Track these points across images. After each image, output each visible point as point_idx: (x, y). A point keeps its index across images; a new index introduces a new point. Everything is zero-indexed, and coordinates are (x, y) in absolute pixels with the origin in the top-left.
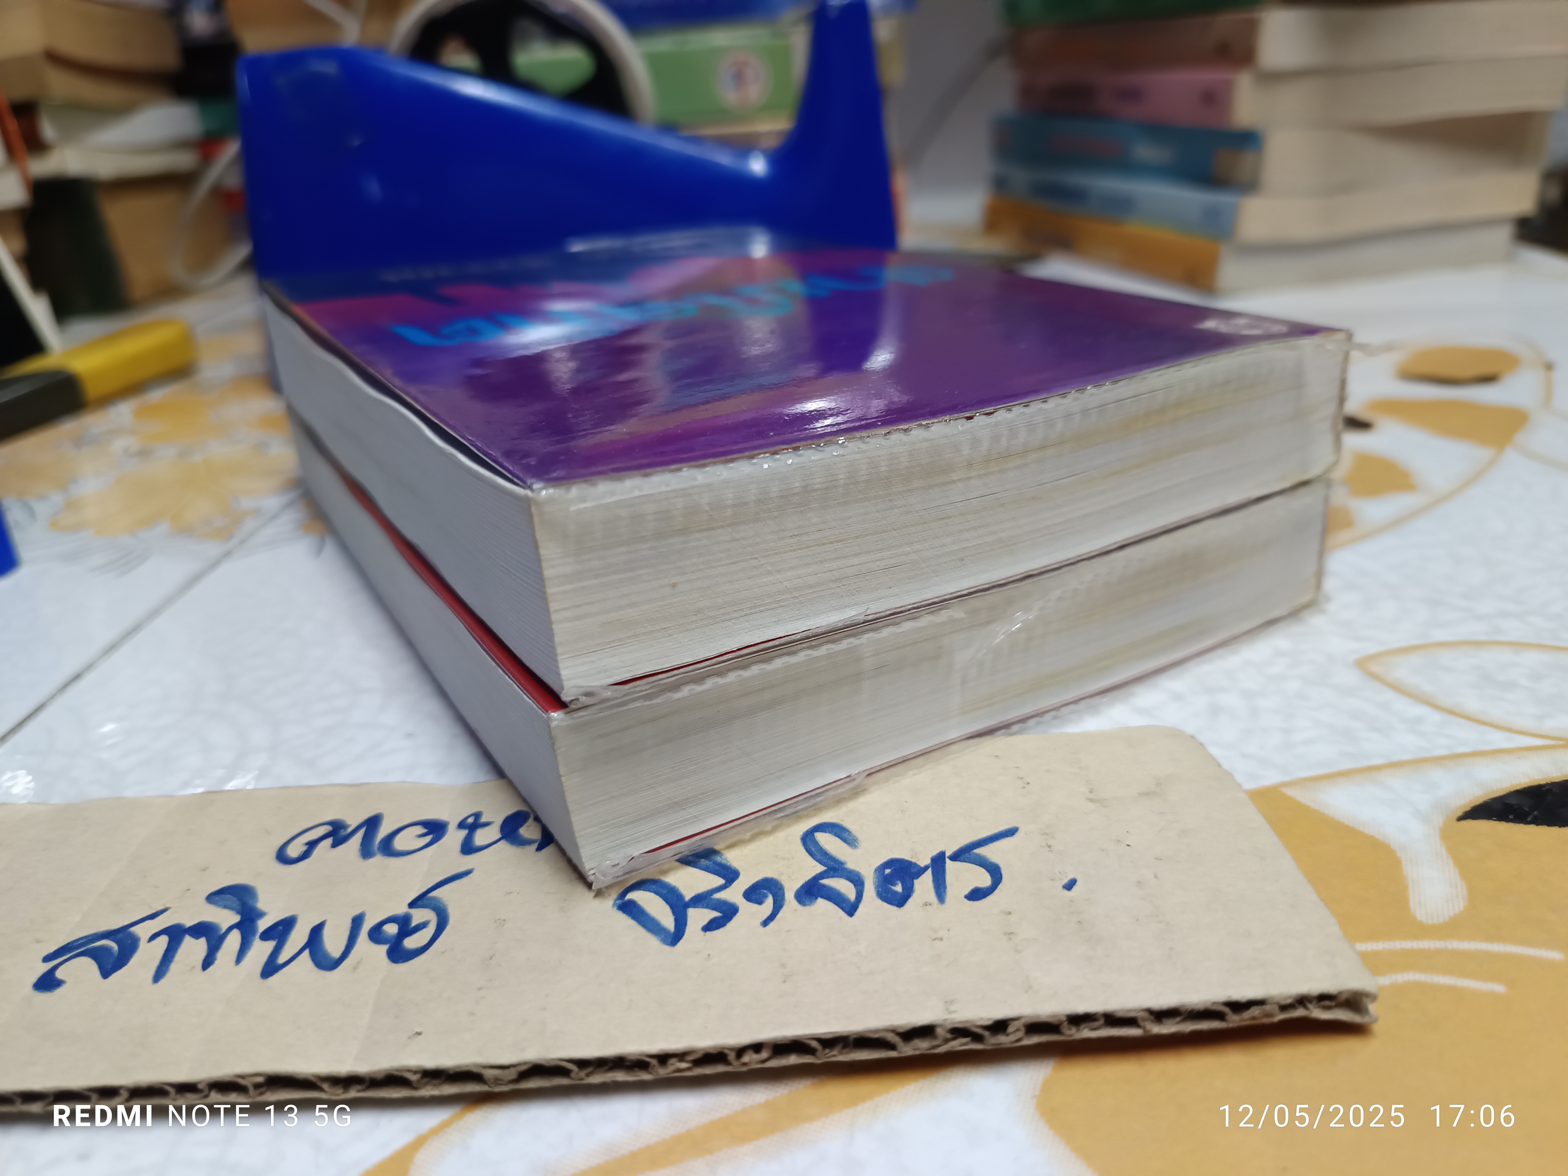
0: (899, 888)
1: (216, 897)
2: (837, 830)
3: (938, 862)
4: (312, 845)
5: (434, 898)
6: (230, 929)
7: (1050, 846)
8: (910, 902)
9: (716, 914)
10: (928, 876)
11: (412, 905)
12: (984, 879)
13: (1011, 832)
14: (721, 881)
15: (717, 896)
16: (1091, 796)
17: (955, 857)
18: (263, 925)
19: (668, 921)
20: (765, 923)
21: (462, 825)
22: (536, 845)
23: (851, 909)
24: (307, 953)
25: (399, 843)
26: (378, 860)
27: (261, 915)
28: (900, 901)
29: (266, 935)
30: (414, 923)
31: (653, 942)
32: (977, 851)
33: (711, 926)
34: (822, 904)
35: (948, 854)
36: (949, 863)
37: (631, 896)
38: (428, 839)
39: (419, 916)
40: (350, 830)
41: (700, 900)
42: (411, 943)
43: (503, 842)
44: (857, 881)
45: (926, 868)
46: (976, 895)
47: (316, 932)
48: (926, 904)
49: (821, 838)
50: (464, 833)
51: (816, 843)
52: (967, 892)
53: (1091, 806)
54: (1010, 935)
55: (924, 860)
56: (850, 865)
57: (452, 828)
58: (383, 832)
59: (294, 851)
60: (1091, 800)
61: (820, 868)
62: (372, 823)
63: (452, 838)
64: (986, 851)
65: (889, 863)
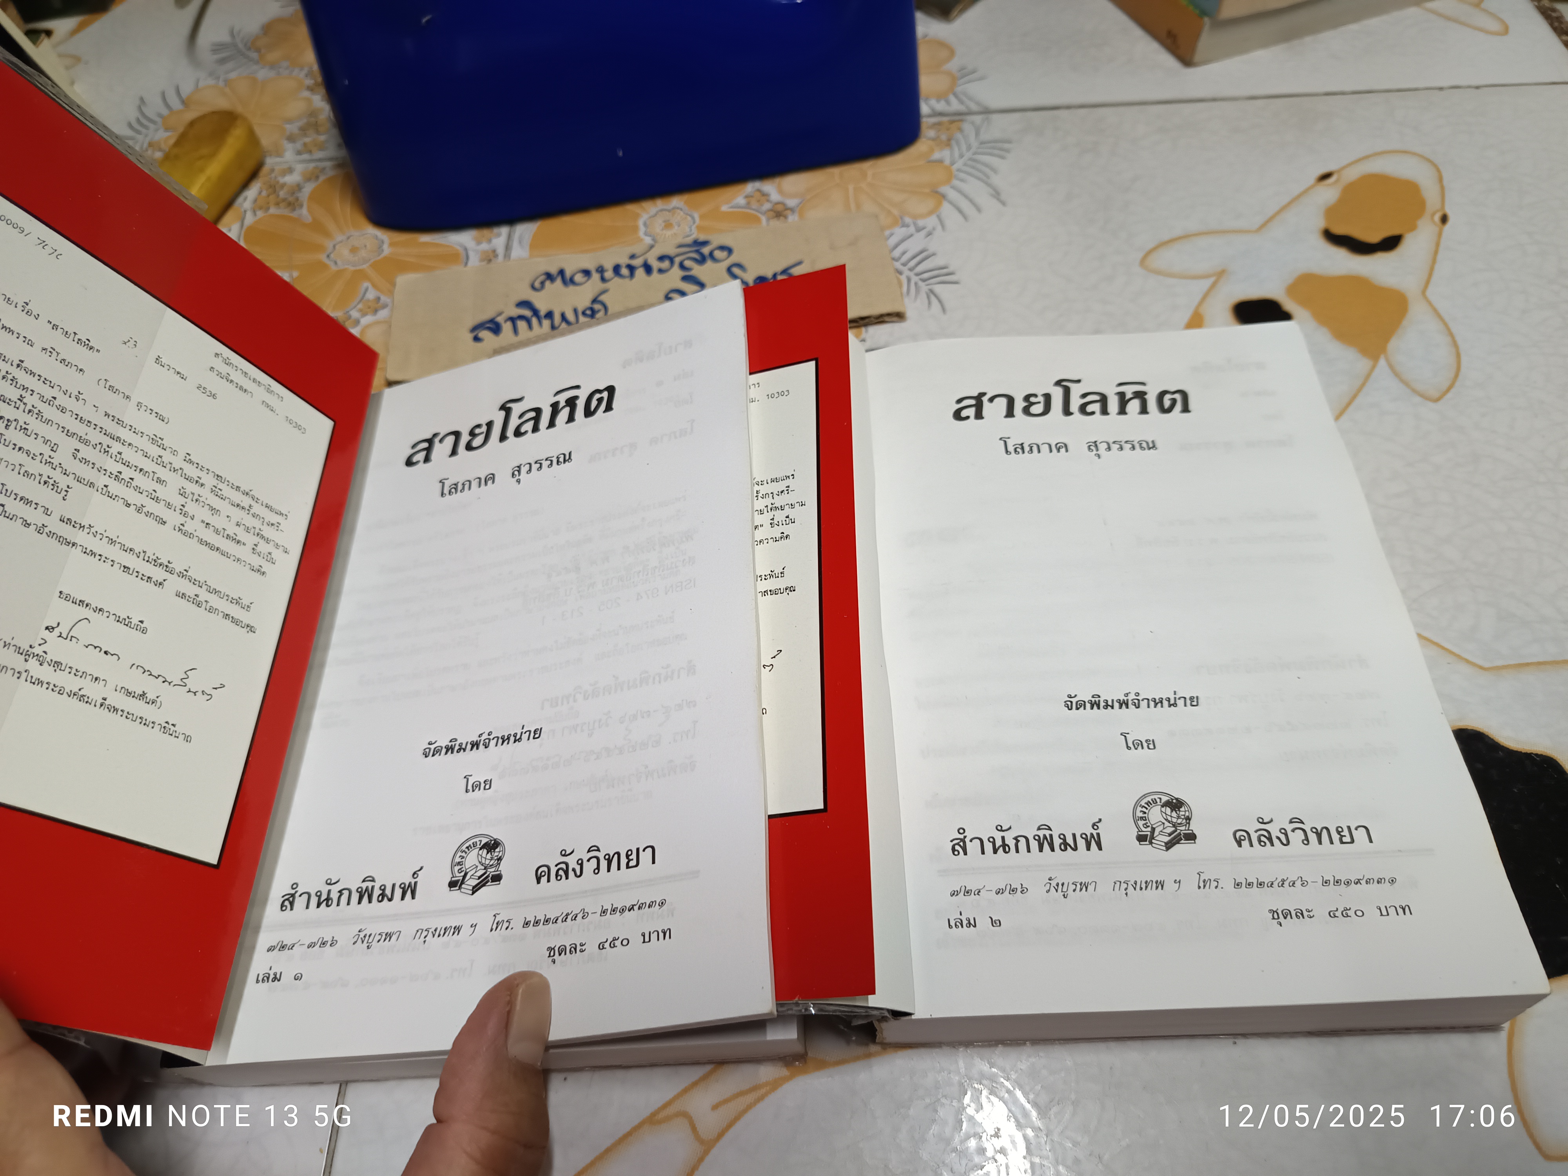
1: (519, 305)
2: (739, 266)
4: (543, 283)
5: (599, 300)
6: (531, 316)
11: (592, 302)
17: (781, 274)
18: (542, 314)
24: (564, 324)
25: (576, 280)
26: (571, 287)
27: (538, 310)
29: (545, 318)
30: (596, 309)
32: (788, 271)
37: (670, 296)
38: (586, 277)
39: (597, 307)
40: (554, 276)
42: (598, 318)
43: (616, 278)
47: (563, 315)
49: (734, 270)
50: (599, 274)
51: (732, 272)
57: (593, 272)
58: (568, 275)
59: (537, 285)
62: (562, 272)
63: (596, 276)
64: (792, 271)
65: (759, 278)
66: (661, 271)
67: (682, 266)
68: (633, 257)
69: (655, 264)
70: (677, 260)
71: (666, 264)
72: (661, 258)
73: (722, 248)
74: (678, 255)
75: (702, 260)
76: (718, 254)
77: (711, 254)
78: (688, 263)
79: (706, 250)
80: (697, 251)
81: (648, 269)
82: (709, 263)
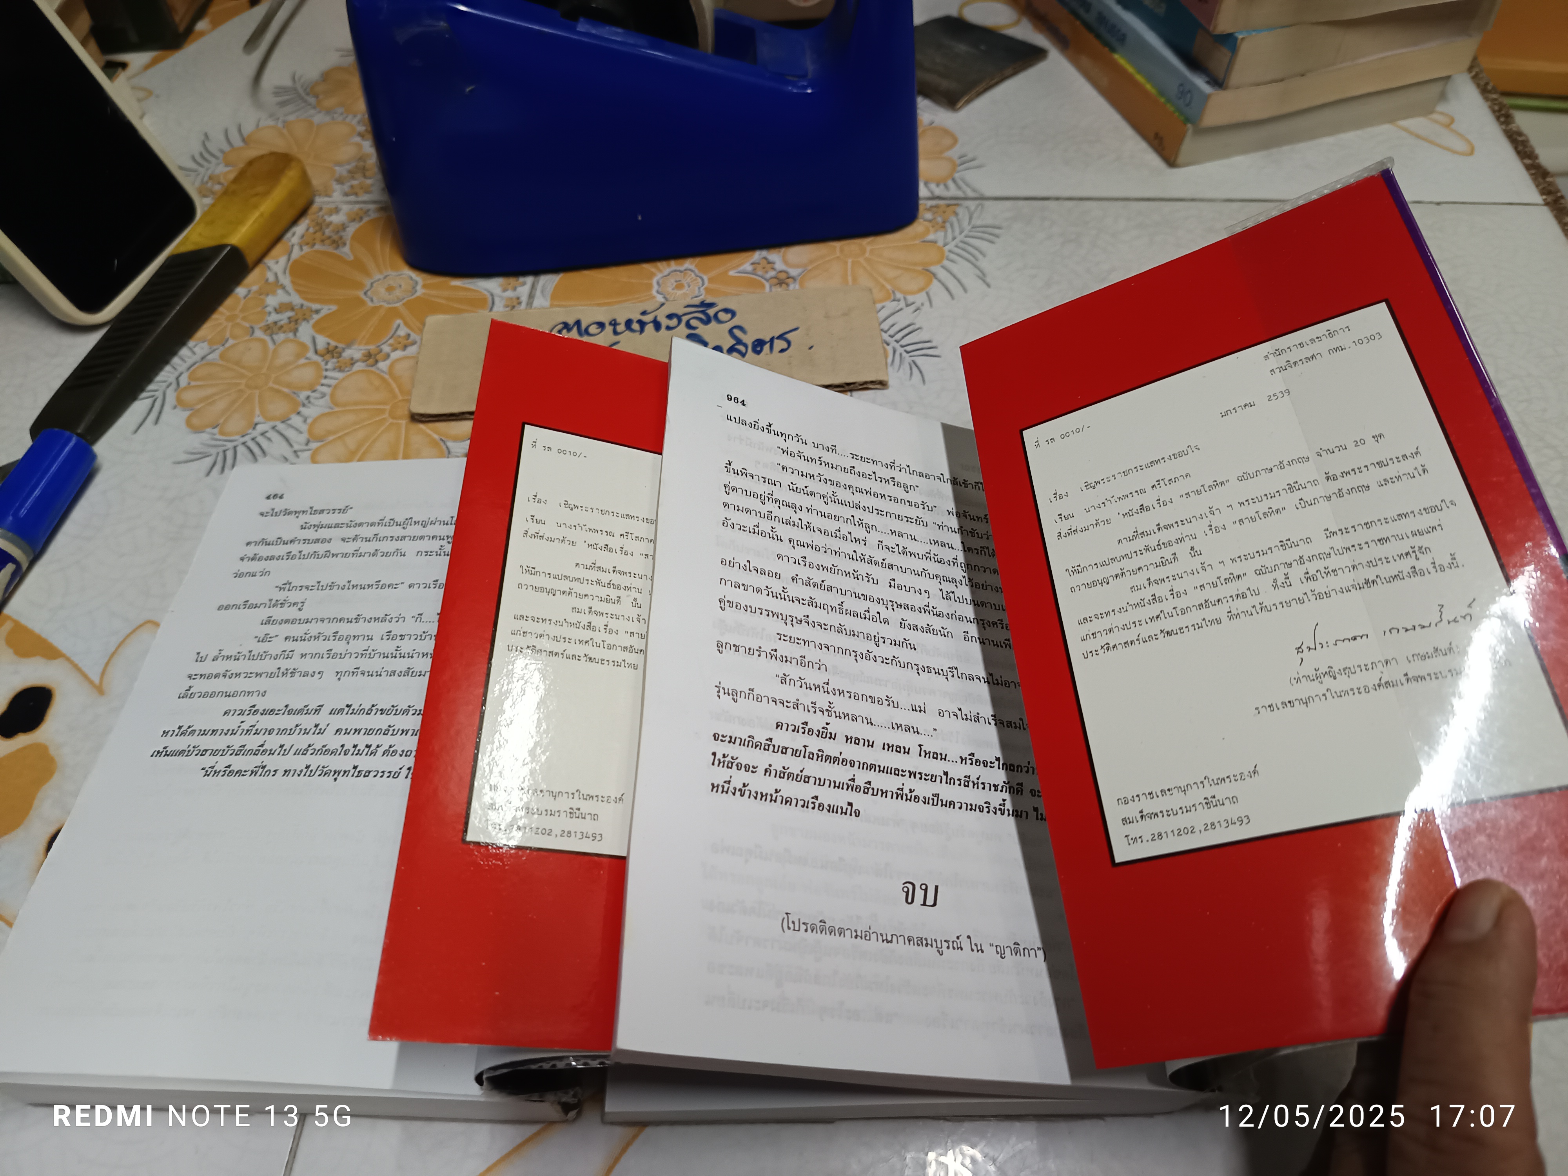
0: (759, 349)
2: (740, 328)
3: (772, 340)
7: (808, 334)
8: (762, 353)
10: (768, 344)
12: (786, 346)
13: (796, 329)
17: (779, 338)
21: (611, 324)
22: (639, 332)
23: (744, 356)
25: (591, 331)
26: (586, 337)
28: (759, 353)
32: (785, 336)
34: (735, 354)
35: (774, 337)
36: (775, 340)
38: (600, 329)
40: (570, 326)
43: (627, 332)
44: (746, 346)
45: (767, 342)
46: (782, 351)
48: (767, 354)
49: (735, 331)
50: (612, 327)
51: (733, 333)
52: (779, 350)
53: (825, 319)
54: (791, 364)
55: (768, 339)
56: (744, 341)
57: (607, 325)
58: (584, 326)
60: (825, 317)
61: (734, 342)
62: (578, 323)
63: (609, 329)
64: (788, 336)
65: (758, 340)
66: (669, 328)
67: (688, 325)
68: (644, 313)
69: (664, 322)
70: (685, 319)
71: (674, 322)
72: (670, 317)
73: (726, 311)
74: (685, 314)
75: (707, 321)
76: (722, 316)
77: (716, 315)
78: (694, 323)
79: (711, 312)
80: (703, 312)
81: (657, 325)
82: (713, 324)
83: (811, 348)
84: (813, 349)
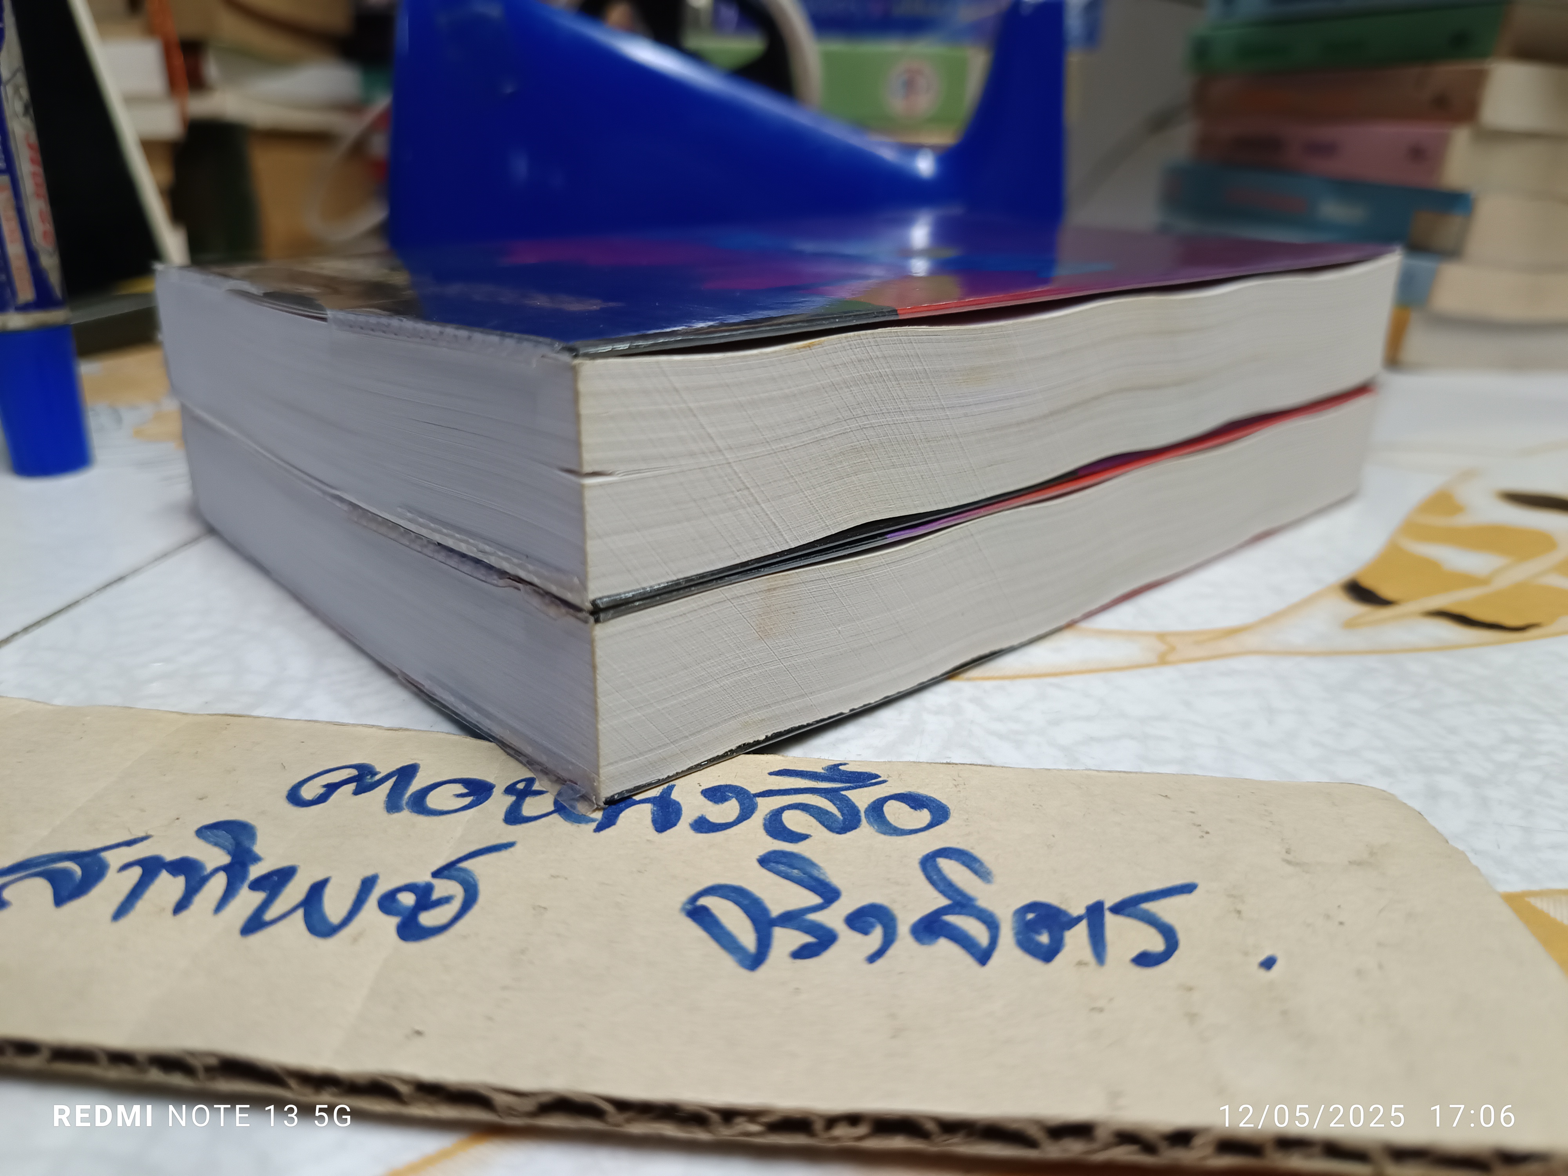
0: (1044, 938)
1: (206, 832)
2: (965, 858)
3: (1095, 912)
4: (332, 788)
5: (464, 870)
6: (216, 870)
7: (1239, 912)
8: (1059, 959)
9: (808, 939)
10: (1082, 929)
11: (436, 874)
12: (1156, 943)
13: (1188, 889)
14: (816, 900)
15: (813, 917)
16: (1289, 857)
17: (1117, 909)
18: (256, 871)
19: (748, 938)
20: (873, 958)
21: (510, 790)
22: (594, 825)
23: (983, 956)
24: (300, 913)
25: (433, 801)
26: (406, 815)
27: (256, 859)
28: (1048, 954)
29: (256, 885)
30: (435, 896)
31: (727, 962)
32: (1146, 906)
33: (802, 953)
34: (944, 945)
35: (1108, 905)
36: (1109, 918)
37: (703, 901)
38: (468, 800)
39: (443, 888)
40: (377, 777)
41: (790, 919)
42: (427, 919)
43: (555, 815)
44: (991, 923)
45: (1079, 919)
46: (1144, 960)
47: (317, 889)
48: (1080, 964)
49: (947, 866)
50: (512, 799)
51: (939, 871)
52: (1134, 953)
53: (1289, 869)
54: (1192, 1017)
55: (1077, 909)
56: (983, 902)
57: (498, 792)
58: (416, 785)
59: (308, 792)
60: (1289, 862)
61: (943, 902)
63: (497, 802)
64: (1156, 908)
65: (1033, 907)
66: (702, 825)
69: (693, 805)
70: (766, 806)
71: (731, 809)
72: (716, 794)
73: (915, 801)
74: (770, 795)
75: (843, 820)
76: (895, 812)
77: (877, 809)
78: (794, 820)
79: (862, 798)
80: (831, 796)
81: (666, 812)
82: (866, 830)
83: (1268, 963)
84: (1276, 968)
